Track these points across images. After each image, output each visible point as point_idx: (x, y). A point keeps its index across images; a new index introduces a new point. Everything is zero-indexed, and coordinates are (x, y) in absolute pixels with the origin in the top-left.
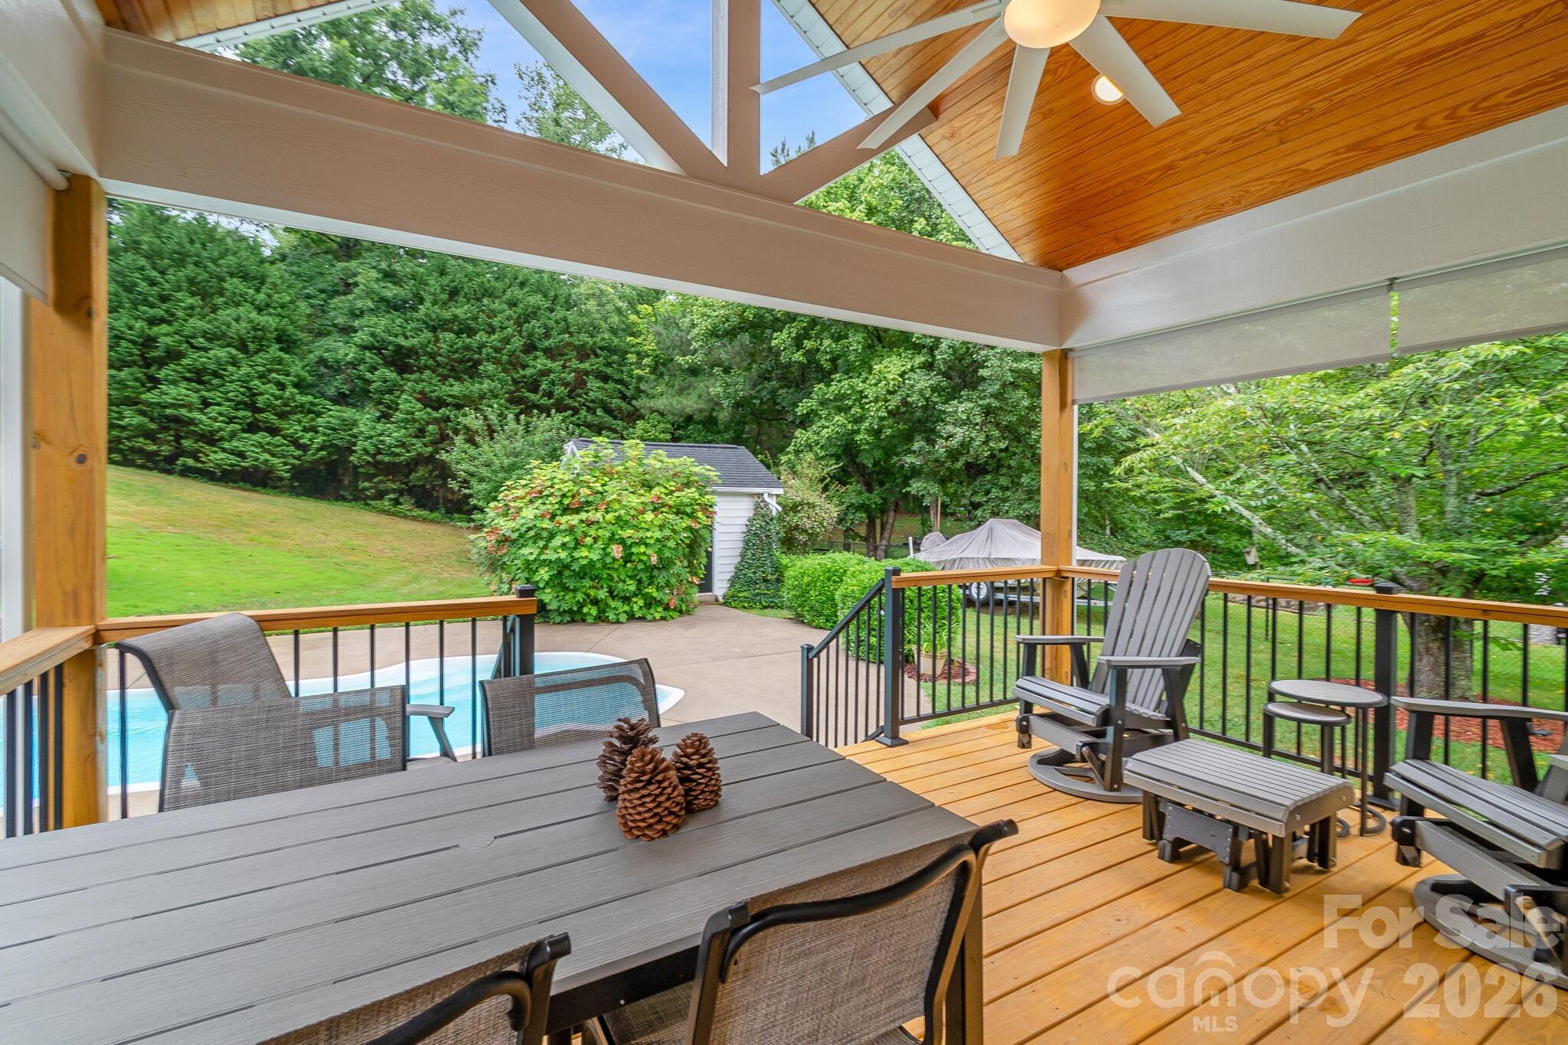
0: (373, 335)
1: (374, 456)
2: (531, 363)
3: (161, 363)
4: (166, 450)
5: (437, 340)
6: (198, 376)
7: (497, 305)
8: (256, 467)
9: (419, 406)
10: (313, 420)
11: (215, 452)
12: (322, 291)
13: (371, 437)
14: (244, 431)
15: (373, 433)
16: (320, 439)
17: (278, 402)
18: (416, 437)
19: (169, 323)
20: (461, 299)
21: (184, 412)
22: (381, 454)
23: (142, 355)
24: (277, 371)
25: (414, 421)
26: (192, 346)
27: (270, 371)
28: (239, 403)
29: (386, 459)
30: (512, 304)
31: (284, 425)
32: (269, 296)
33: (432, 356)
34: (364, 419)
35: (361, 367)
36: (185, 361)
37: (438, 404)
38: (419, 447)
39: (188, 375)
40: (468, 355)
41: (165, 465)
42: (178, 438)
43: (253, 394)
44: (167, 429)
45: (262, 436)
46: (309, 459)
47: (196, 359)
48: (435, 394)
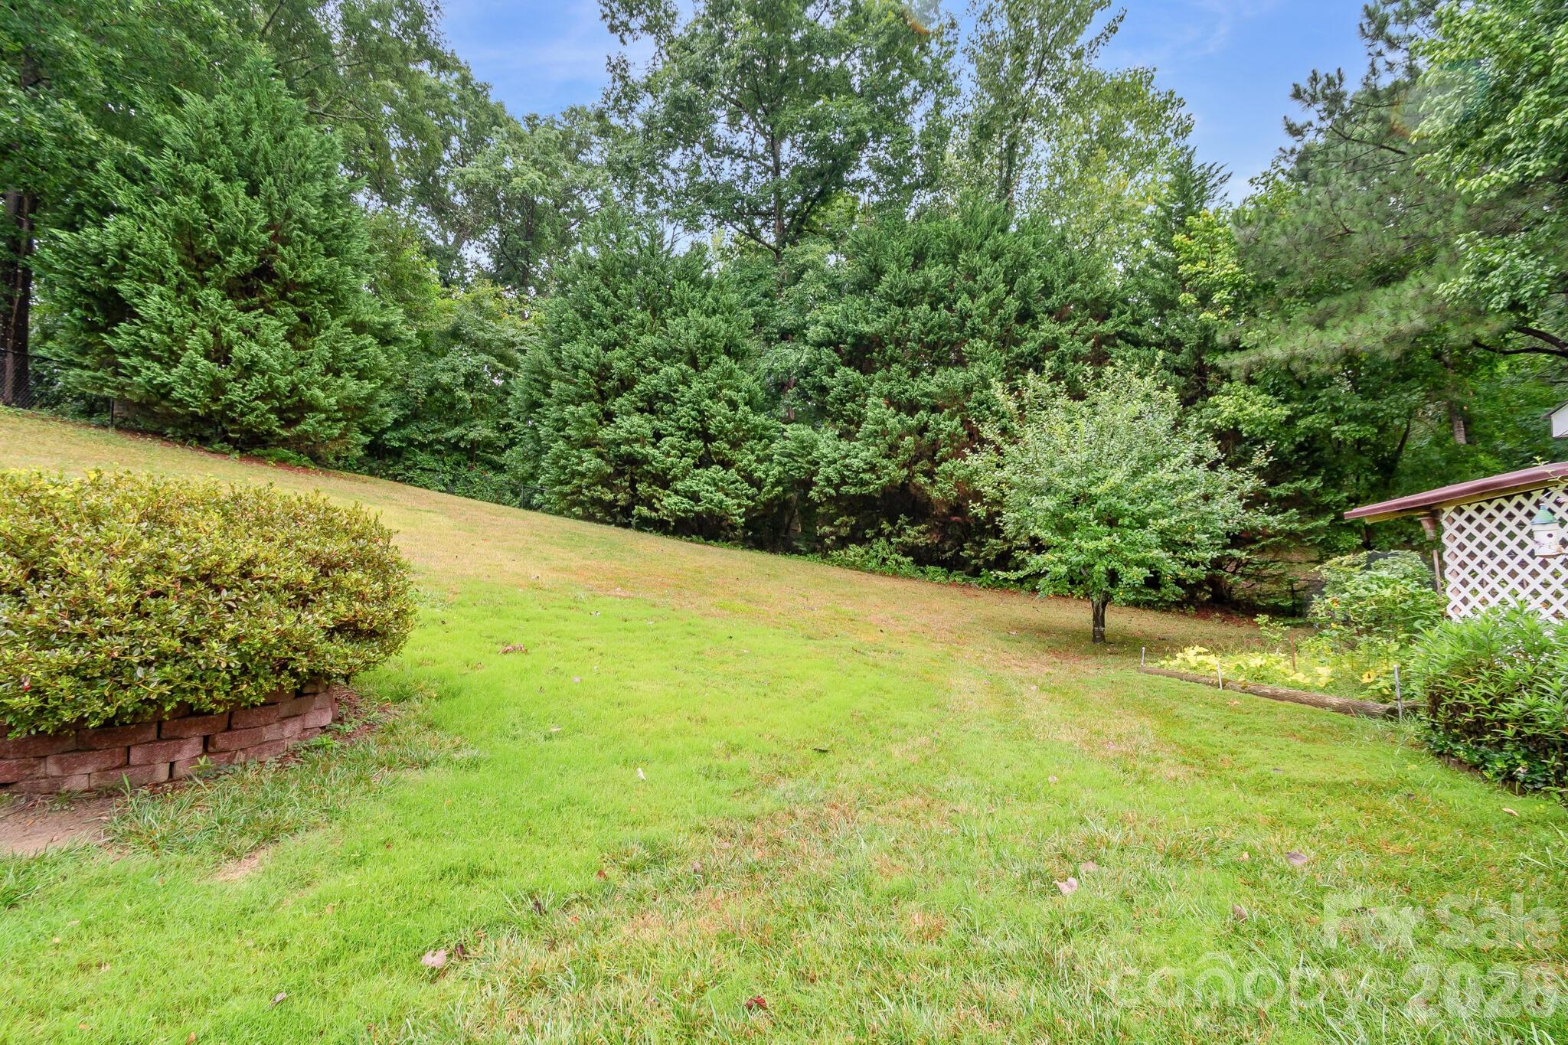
0: (829, 325)
1: (837, 487)
3: (616, 394)
4: (622, 498)
6: (650, 405)
7: (977, 261)
8: (710, 512)
9: (891, 411)
10: (766, 447)
11: (669, 496)
12: (765, 295)
13: (835, 462)
14: (696, 467)
15: (836, 455)
16: (776, 470)
17: (730, 426)
18: (887, 457)
19: (622, 347)
20: (929, 260)
21: (637, 448)
22: (846, 483)
24: (731, 387)
25: (884, 433)
26: (645, 369)
27: (721, 387)
28: (691, 431)
29: (853, 490)
30: (996, 256)
31: (737, 455)
32: (717, 300)
33: (898, 343)
34: (826, 441)
35: (817, 372)
36: (639, 387)
37: (912, 408)
38: (894, 472)
39: (640, 404)
40: (944, 334)
41: (619, 516)
42: (633, 483)
43: (704, 418)
44: (623, 472)
45: (715, 471)
46: (763, 497)
47: (647, 383)
48: (907, 395)
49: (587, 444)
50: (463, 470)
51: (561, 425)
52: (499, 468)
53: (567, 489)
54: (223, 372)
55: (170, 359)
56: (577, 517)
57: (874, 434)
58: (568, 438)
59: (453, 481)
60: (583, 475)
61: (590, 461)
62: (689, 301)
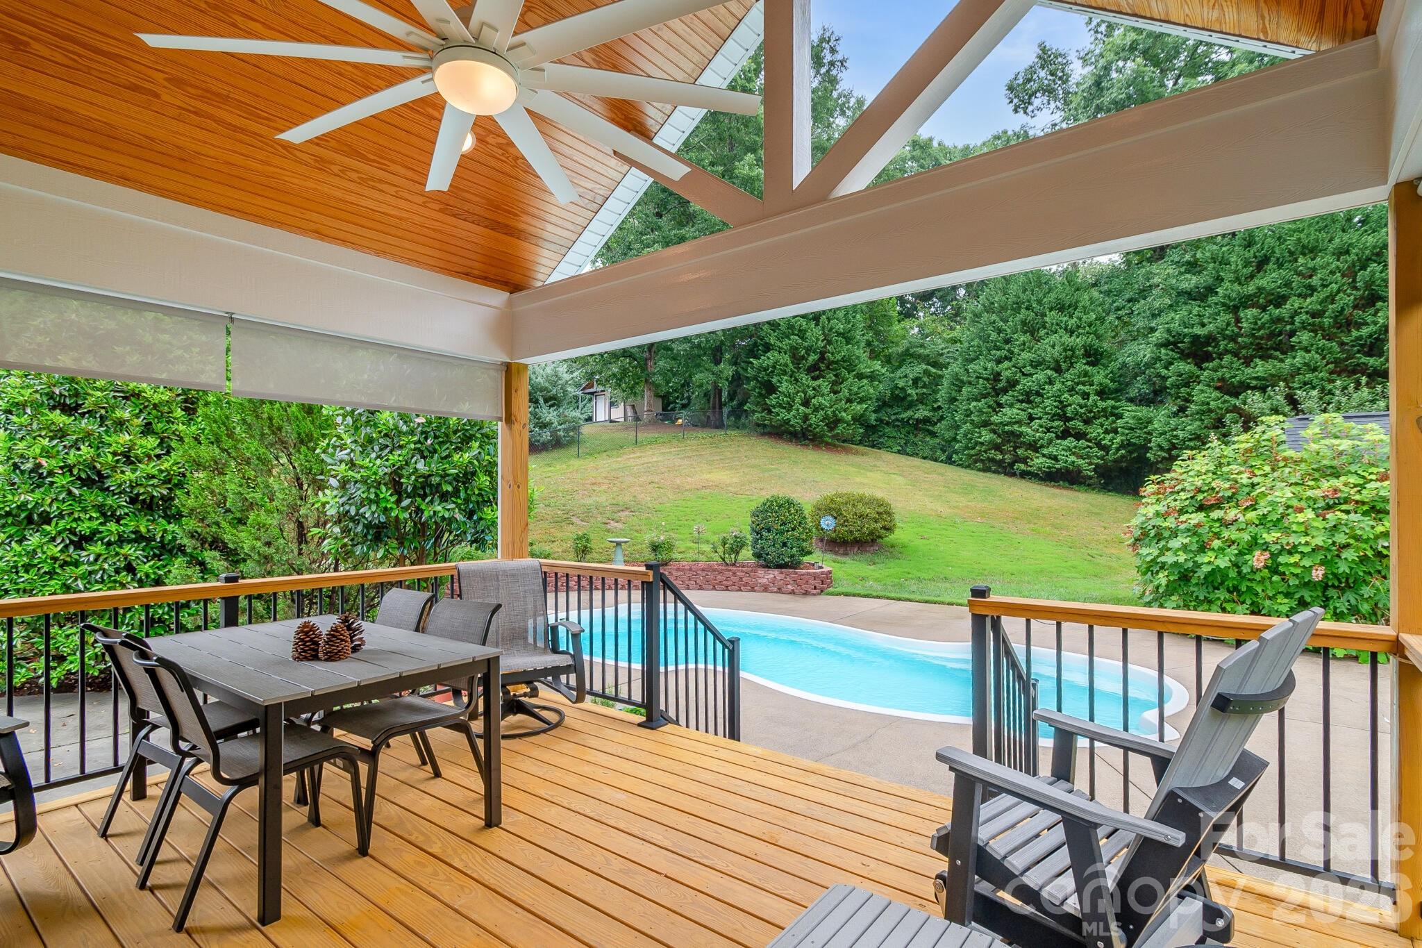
0: (1169, 331)
2: (1369, 319)
3: (1005, 391)
4: (1008, 458)
5: (1238, 320)
6: (1027, 398)
7: (1318, 261)
8: (1068, 468)
9: (1216, 394)
10: (1114, 422)
11: (1037, 457)
13: (1165, 433)
14: (1058, 437)
15: (1166, 429)
16: (1119, 439)
17: (1082, 411)
19: (1010, 359)
20: (1271, 266)
21: (1016, 427)
22: (1176, 448)
23: (993, 388)
24: (1084, 384)
25: (1210, 411)
26: (1024, 374)
27: (1078, 384)
28: (1054, 415)
30: (1343, 252)
31: (1088, 429)
32: (1080, 319)
33: (1233, 338)
34: (1160, 416)
35: (1157, 365)
36: (1019, 387)
37: (1239, 389)
39: (1020, 398)
40: (1277, 328)
41: (1006, 469)
42: (1015, 448)
43: (1063, 406)
44: (1009, 442)
45: (1070, 442)
46: (1110, 457)
47: (1025, 384)
48: (1238, 378)
49: (986, 424)
50: (911, 436)
51: (968, 413)
52: (933, 435)
53: (972, 452)
54: (808, 411)
55: (789, 407)
56: (979, 470)
57: (1202, 413)
58: (972, 422)
59: (906, 444)
60: (982, 444)
61: (986, 436)
62: (1057, 324)
